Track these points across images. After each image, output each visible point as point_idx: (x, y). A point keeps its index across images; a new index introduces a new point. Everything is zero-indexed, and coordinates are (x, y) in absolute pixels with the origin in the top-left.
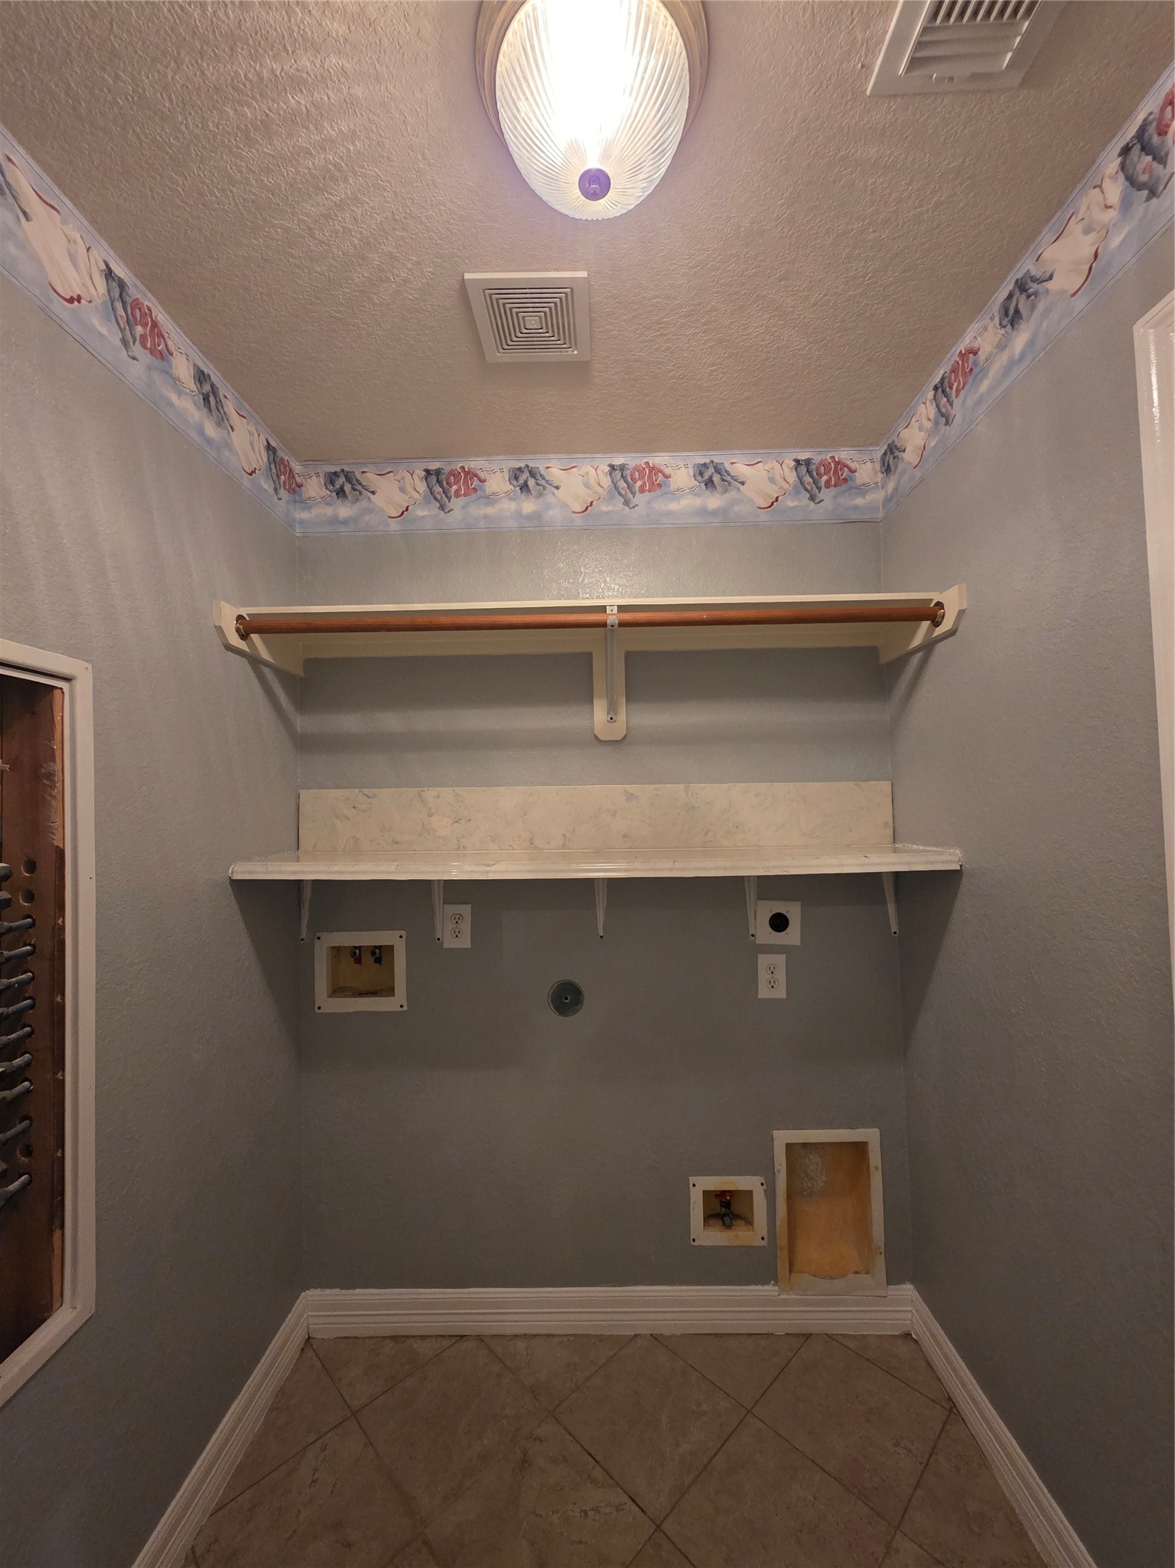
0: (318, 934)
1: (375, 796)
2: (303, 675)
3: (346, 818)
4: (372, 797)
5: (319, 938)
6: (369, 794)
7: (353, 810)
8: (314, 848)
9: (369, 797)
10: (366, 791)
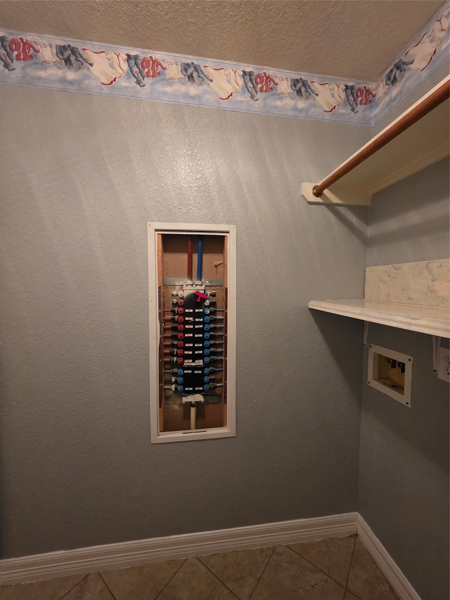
0: (371, 345)
1: (400, 268)
2: (371, 205)
3: (385, 282)
4: (398, 269)
5: (370, 346)
6: (396, 267)
7: (388, 277)
8: (370, 298)
9: (396, 270)
10: (395, 265)
